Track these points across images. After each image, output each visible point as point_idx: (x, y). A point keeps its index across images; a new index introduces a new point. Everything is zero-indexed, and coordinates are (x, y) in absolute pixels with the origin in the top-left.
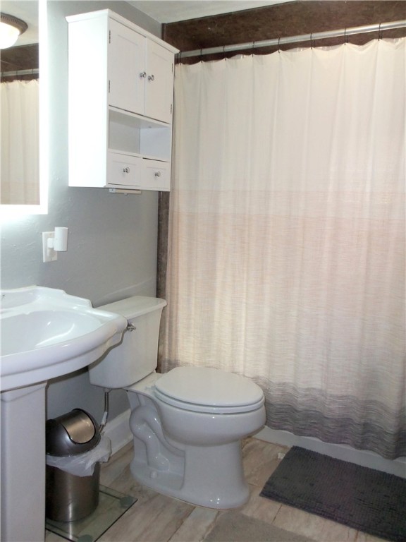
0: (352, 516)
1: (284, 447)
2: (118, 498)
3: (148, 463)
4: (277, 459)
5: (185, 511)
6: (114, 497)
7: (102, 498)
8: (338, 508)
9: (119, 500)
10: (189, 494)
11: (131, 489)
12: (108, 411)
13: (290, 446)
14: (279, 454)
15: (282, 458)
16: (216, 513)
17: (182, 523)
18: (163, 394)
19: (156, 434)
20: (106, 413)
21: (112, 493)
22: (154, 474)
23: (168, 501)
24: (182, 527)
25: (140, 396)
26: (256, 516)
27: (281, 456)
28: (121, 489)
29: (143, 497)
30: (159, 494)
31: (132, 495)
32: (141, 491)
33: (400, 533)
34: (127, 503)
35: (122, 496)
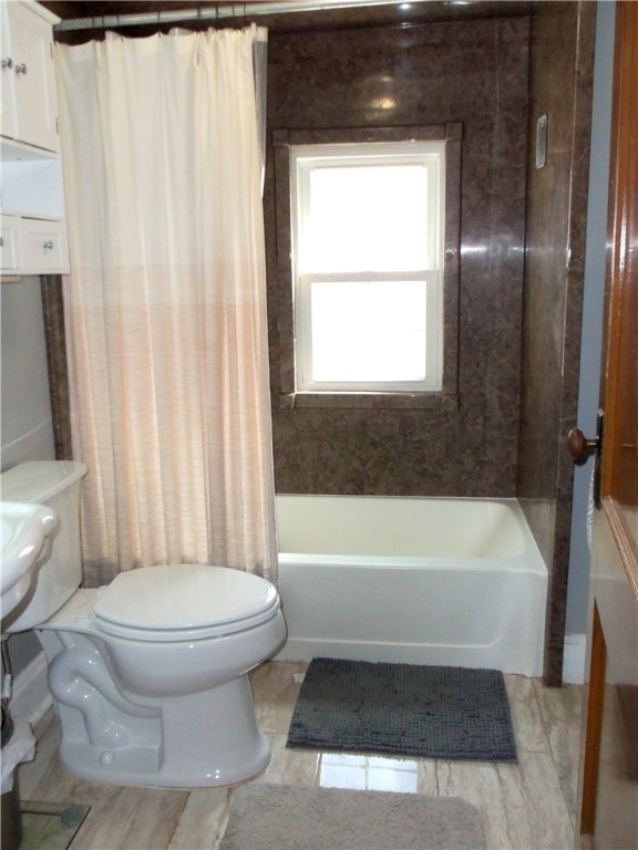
0: (423, 740)
1: (300, 663)
2: (54, 814)
3: (91, 741)
4: (293, 683)
5: (176, 803)
6: (47, 814)
7: (26, 821)
8: (404, 735)
9: (57, 817)
10: (175, 774)
11: (72, 793)
12: (10, 673)
13: (308, 660)
14: (296, 675)
15: (302, 680)
16: (225, 792)
17: (176, 824)
18: (110, 622)
19: (98, 689)
20: (8, 677)
21: (43, 808)
22: (107, 758)
23: (142, 795)
24: (178, 829)
25: (60, 633)
26: (289, 779)
27: (300, 678)
28: (55, 796)
29: (98, 800)
30: (122, 788)
31: (78, 802)
32: (91, 791)
33: (494, 748)
34: (72, 817)
35: (62, 809)
